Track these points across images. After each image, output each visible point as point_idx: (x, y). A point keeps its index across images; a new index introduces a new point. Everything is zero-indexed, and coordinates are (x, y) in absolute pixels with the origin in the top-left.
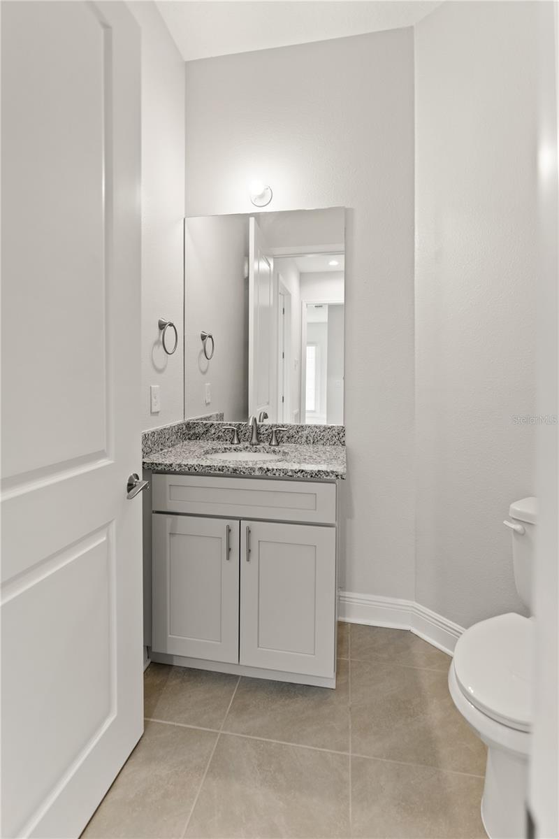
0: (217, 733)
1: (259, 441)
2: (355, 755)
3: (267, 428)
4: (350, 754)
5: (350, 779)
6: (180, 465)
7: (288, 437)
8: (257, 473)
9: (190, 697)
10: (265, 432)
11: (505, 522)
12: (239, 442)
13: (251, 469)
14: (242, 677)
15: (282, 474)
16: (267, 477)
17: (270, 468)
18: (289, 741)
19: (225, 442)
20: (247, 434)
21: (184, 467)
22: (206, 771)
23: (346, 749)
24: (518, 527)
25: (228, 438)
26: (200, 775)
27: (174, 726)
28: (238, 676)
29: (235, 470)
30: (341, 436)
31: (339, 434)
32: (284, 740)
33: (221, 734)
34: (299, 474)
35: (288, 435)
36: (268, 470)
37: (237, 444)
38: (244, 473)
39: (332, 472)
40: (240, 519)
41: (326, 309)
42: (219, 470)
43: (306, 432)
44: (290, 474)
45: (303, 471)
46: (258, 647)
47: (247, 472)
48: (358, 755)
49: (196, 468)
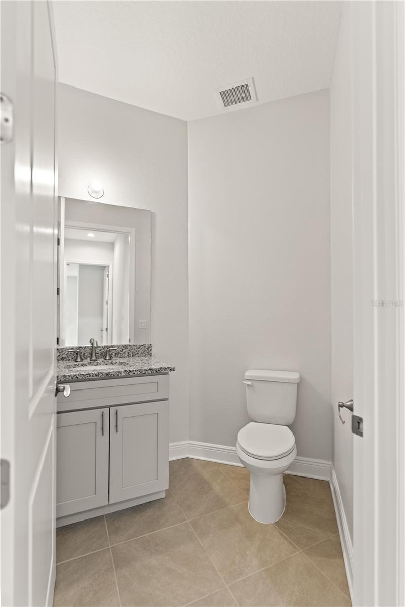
0: (109, 549)
1: (97, 358)
2: (190, 520)
3: (101, 348)
4: (188, 521)
5: (194, 530)
6: (65, 376)
7: (116, 354)
8: (123, 374)
9: (76, 540)
10: (99, 352)
11: (244, 382)
12: (82, 360)
13: (119, 372)
14: (106, 515)
15: (139, 373)
16: (129, 376)
17: (132, 370)
18: (154, 530)
19: (68, 361)
20: (86, 354)
21: (68, 377)
22: (114, 569)
23: (185, 520)
24: (249, 383)
25: (71, 358)
26: (111, 572)
27: (75, 560)
28: (103, 516)
29: (107, 374)
30: (149, 350)
31: (148, 349)
32: (152, 532)
33: (112, 548)
34: (149, 371)
35: (115, 352)
36: (130, 371)
37: (81, 361)
38: (114, 375)
39: (168, 368)
40: (110, 407)
41: (78, 267)
42: (96, 376)
43: (128, 349)
44: (144, 372)
45: (151, 369)
46: (122, 487)
47: (115, 374)
48: (192, 519)
49: (78, 377)
